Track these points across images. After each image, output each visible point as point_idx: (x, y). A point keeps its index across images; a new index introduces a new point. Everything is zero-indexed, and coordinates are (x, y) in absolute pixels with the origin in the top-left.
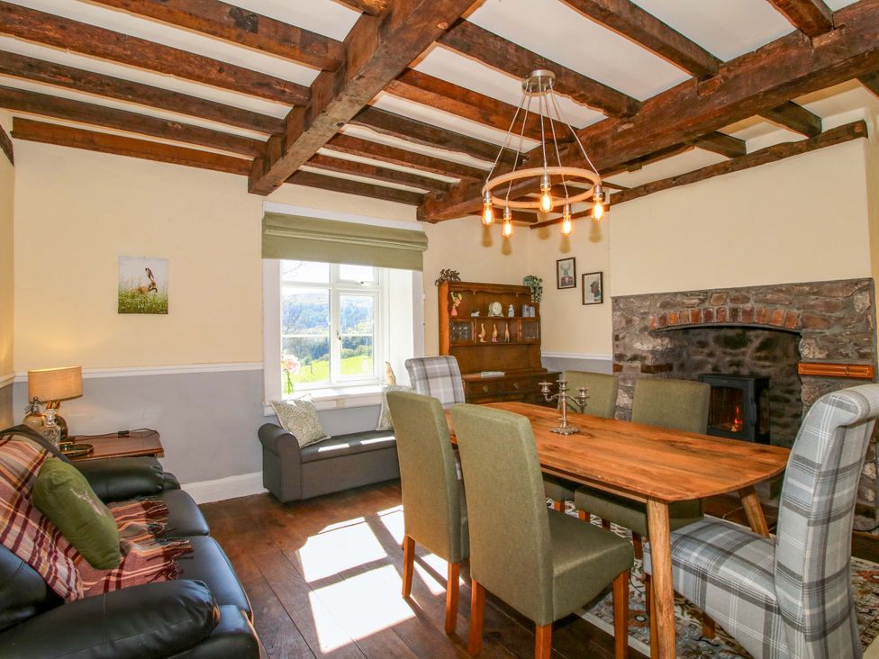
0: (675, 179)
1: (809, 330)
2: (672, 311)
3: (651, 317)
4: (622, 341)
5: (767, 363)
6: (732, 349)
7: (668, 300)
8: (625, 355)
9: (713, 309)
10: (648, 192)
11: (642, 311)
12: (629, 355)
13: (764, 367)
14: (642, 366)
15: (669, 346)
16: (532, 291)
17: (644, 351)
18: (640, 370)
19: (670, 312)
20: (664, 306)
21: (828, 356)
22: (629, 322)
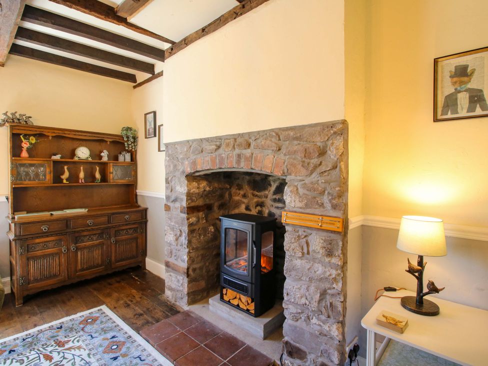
1: (291, 177)
2: (199, 156)
3: (186, 163)
6: (257, 192)
9: (226, 153)
11: (181, 156)
12: (173, 196)
14: (181, 207)
15: (208, 189)
16: (125, 139)
17: (181, 193)
18: (179, 211)
19: (198, 159)
20: (194, 152)
21: (306, 205)
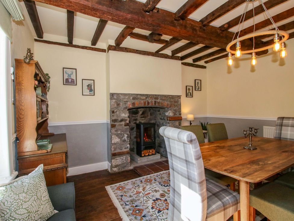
0: (137, 51)
1: (171, 108)
2: (137, 101)
3: (129, 103)
4: (115, 114)
5: (143, 119)
6: (134, 115)
7: (136, 97)
8: (118, 120)
9: (150, 101)
10: (127, 52)
11: (125, 100)
12: (119, 119)
13: (142, 120)
14: (125, 124)
17: (125, 117)
18: (123, 125)
19: (136, 102)
20: (134, 99)
22: (118, 105)
